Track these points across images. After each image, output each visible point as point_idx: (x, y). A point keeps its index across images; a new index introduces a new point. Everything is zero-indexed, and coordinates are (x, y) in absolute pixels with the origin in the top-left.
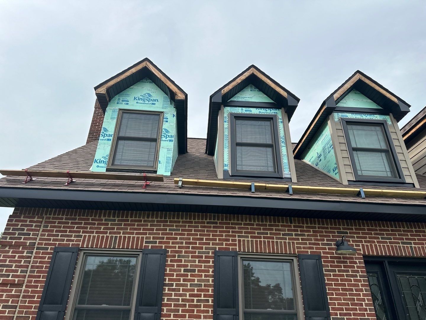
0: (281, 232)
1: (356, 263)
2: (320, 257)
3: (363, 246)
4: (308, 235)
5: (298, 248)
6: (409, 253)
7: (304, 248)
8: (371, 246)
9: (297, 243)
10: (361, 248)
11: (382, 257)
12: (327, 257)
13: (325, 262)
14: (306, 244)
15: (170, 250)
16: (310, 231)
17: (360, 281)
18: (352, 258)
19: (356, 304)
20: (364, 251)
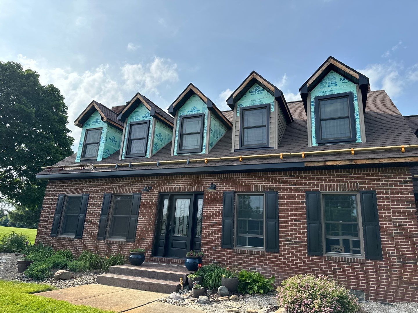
0: (129, 184)
1: (154, 196)
2: (141, 194)
3: (159, 188)
4: (139, 185)
5: (134, 190)
6: (177, 190)
7: (136, 190)
8: (163, 187)
9: (134, 188)
10: (158, 189)
11: (166, 192)
12: (144, 194)
13: (143, 196)
14: (137, 188)
15: (90, 194)
16: (140, 183)
17: (153, 203)
18: (153, 194)
19: (149, 213)
20: (159, 190)
